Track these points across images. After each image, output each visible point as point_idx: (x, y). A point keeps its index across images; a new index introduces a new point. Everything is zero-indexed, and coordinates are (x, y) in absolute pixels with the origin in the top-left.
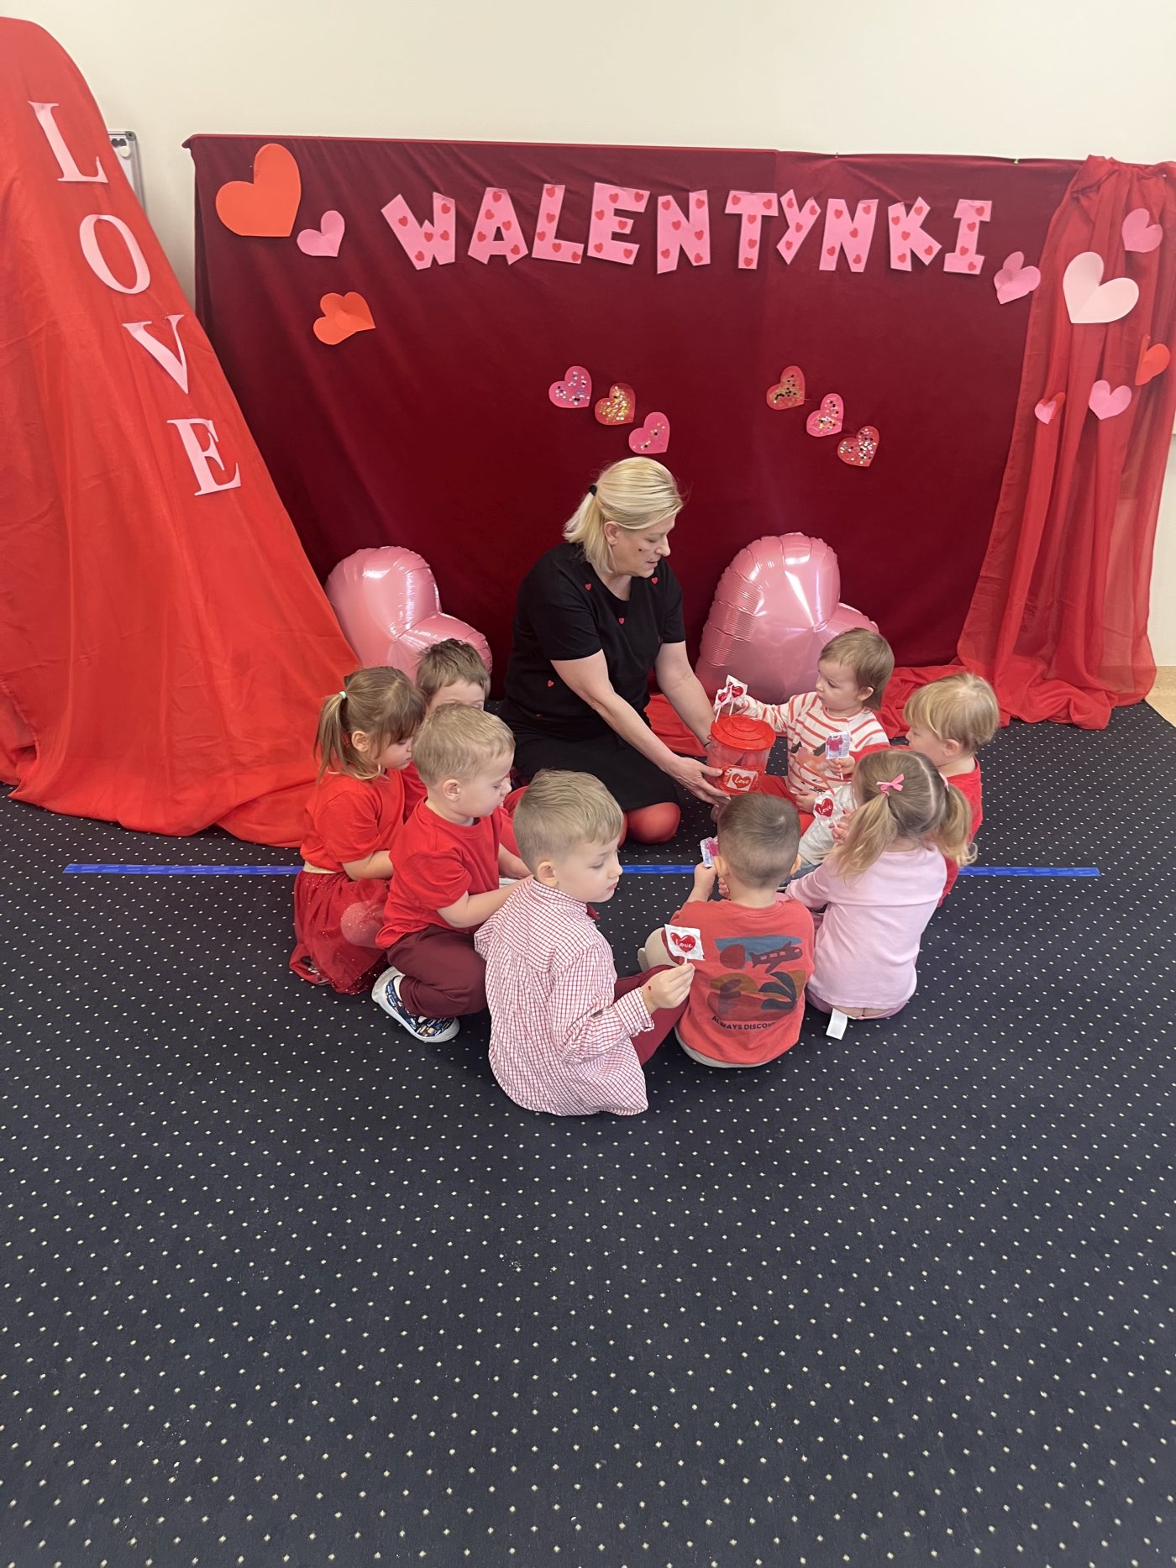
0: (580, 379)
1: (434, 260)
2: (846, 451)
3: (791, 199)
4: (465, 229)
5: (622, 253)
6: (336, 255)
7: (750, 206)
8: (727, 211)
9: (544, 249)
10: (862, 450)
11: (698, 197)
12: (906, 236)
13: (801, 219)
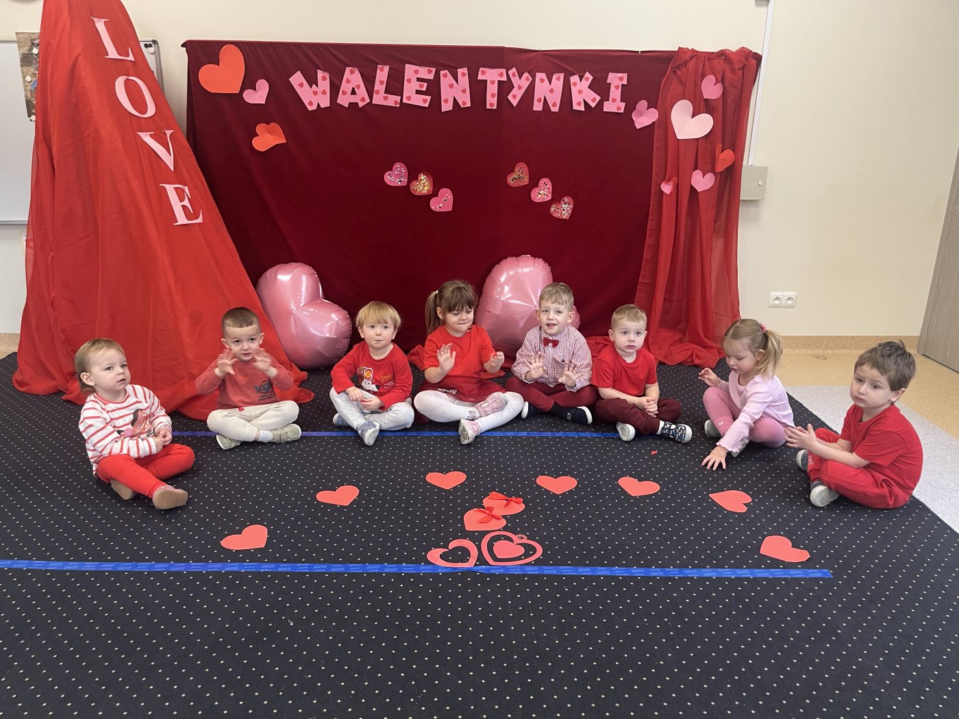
0: (401, 170)
1: (318, 105)
2: (555, 211)
3: (514, 73)
4: (335, 89)
5: (422, 101)
6: (264, 103)
7: (491, 76)
8: (479, 78)
9: (379, 99)
10: (564, 210)
11: (462, 72)
12: (580, 92)
13: (521, 84)
